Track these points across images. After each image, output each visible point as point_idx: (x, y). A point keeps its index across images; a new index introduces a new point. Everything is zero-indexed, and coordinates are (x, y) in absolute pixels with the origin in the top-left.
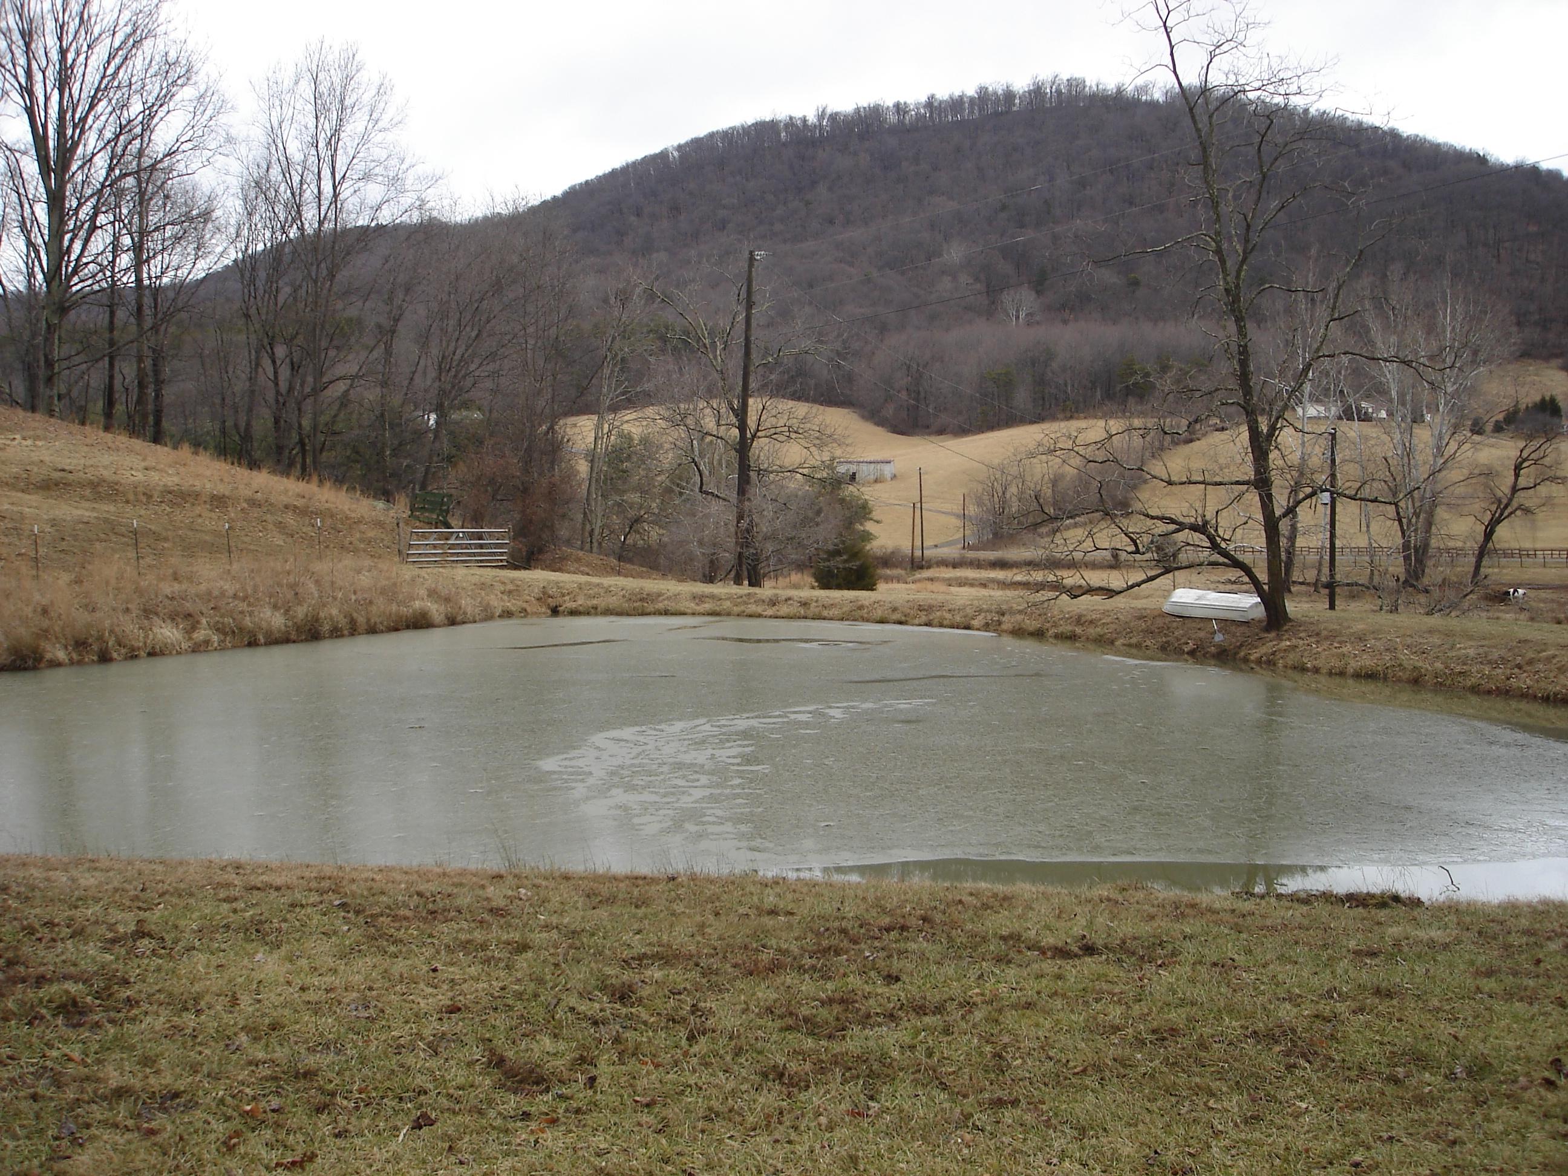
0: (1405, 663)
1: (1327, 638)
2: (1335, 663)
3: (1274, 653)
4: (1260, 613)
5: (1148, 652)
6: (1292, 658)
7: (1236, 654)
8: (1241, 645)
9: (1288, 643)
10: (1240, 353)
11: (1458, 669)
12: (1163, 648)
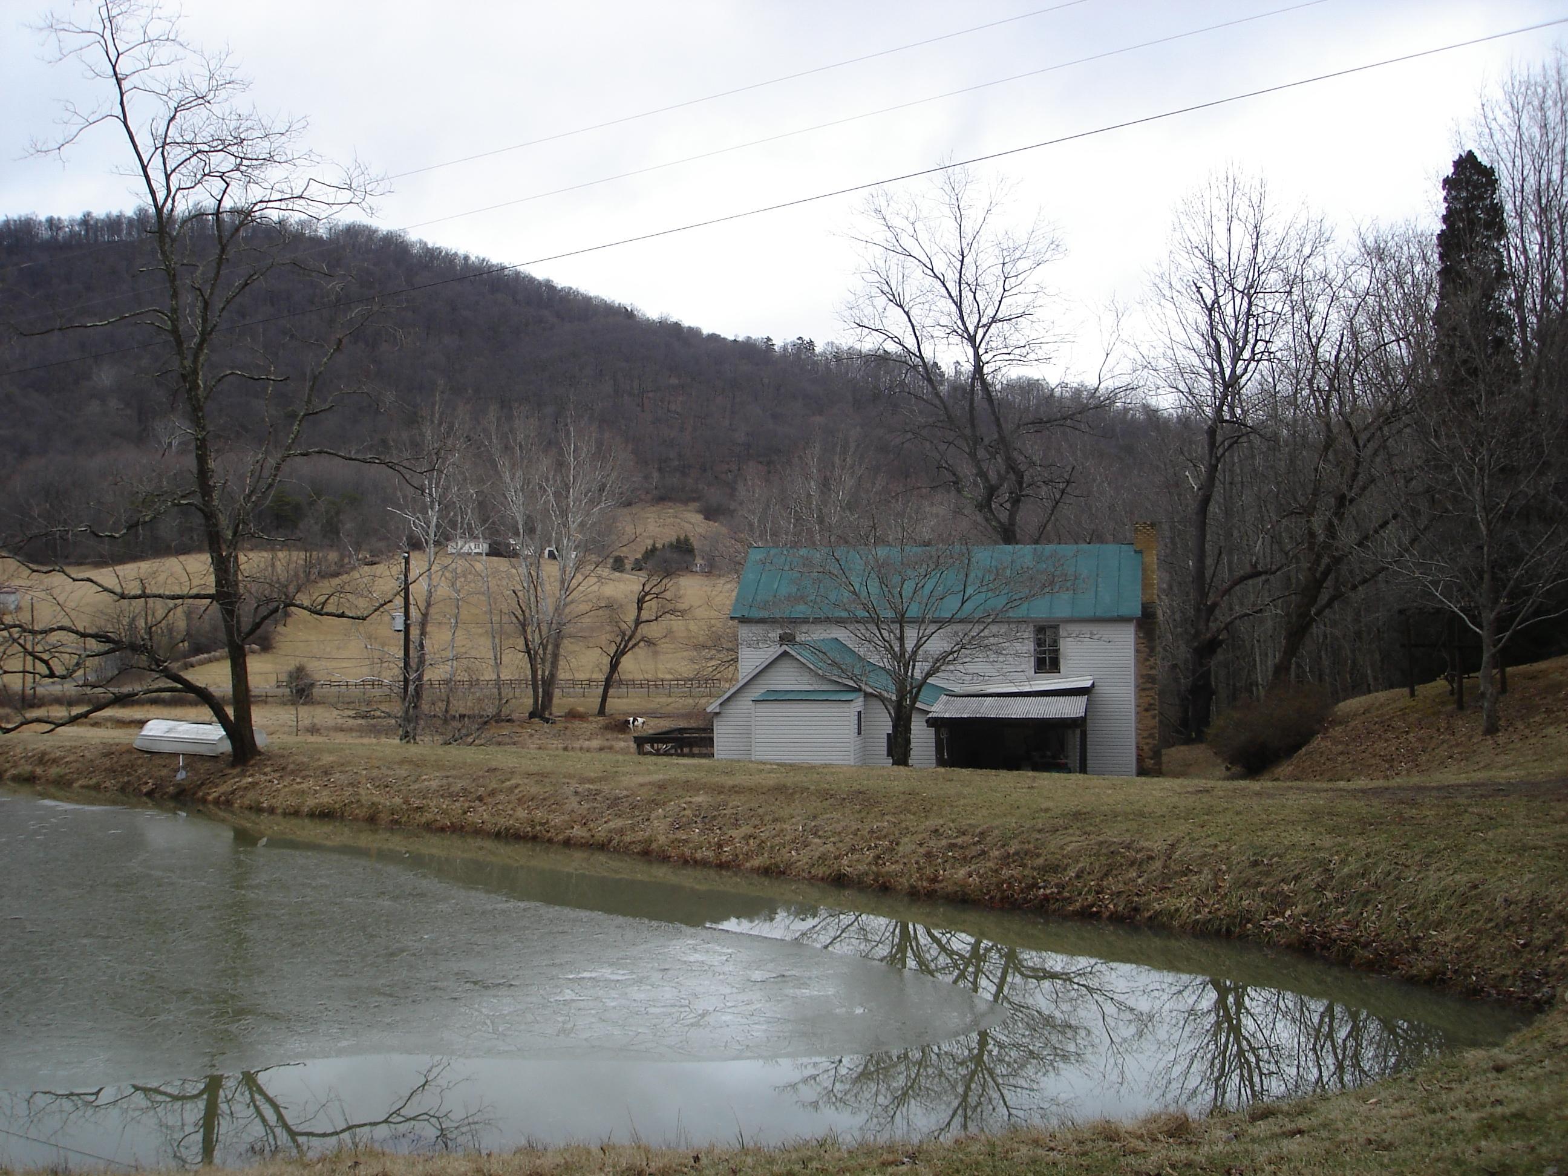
0: (364, 800)
1: (292, 772)
2: (293, 801)
3: (233, 793)
4: (227, 747)
5: (108, 794)
6: (251, 796)
7: (195, 793)
8: (202, 784)
9: (250, 780)
10: (198, 448)
11: (417, 803)
12: (123, 790)
